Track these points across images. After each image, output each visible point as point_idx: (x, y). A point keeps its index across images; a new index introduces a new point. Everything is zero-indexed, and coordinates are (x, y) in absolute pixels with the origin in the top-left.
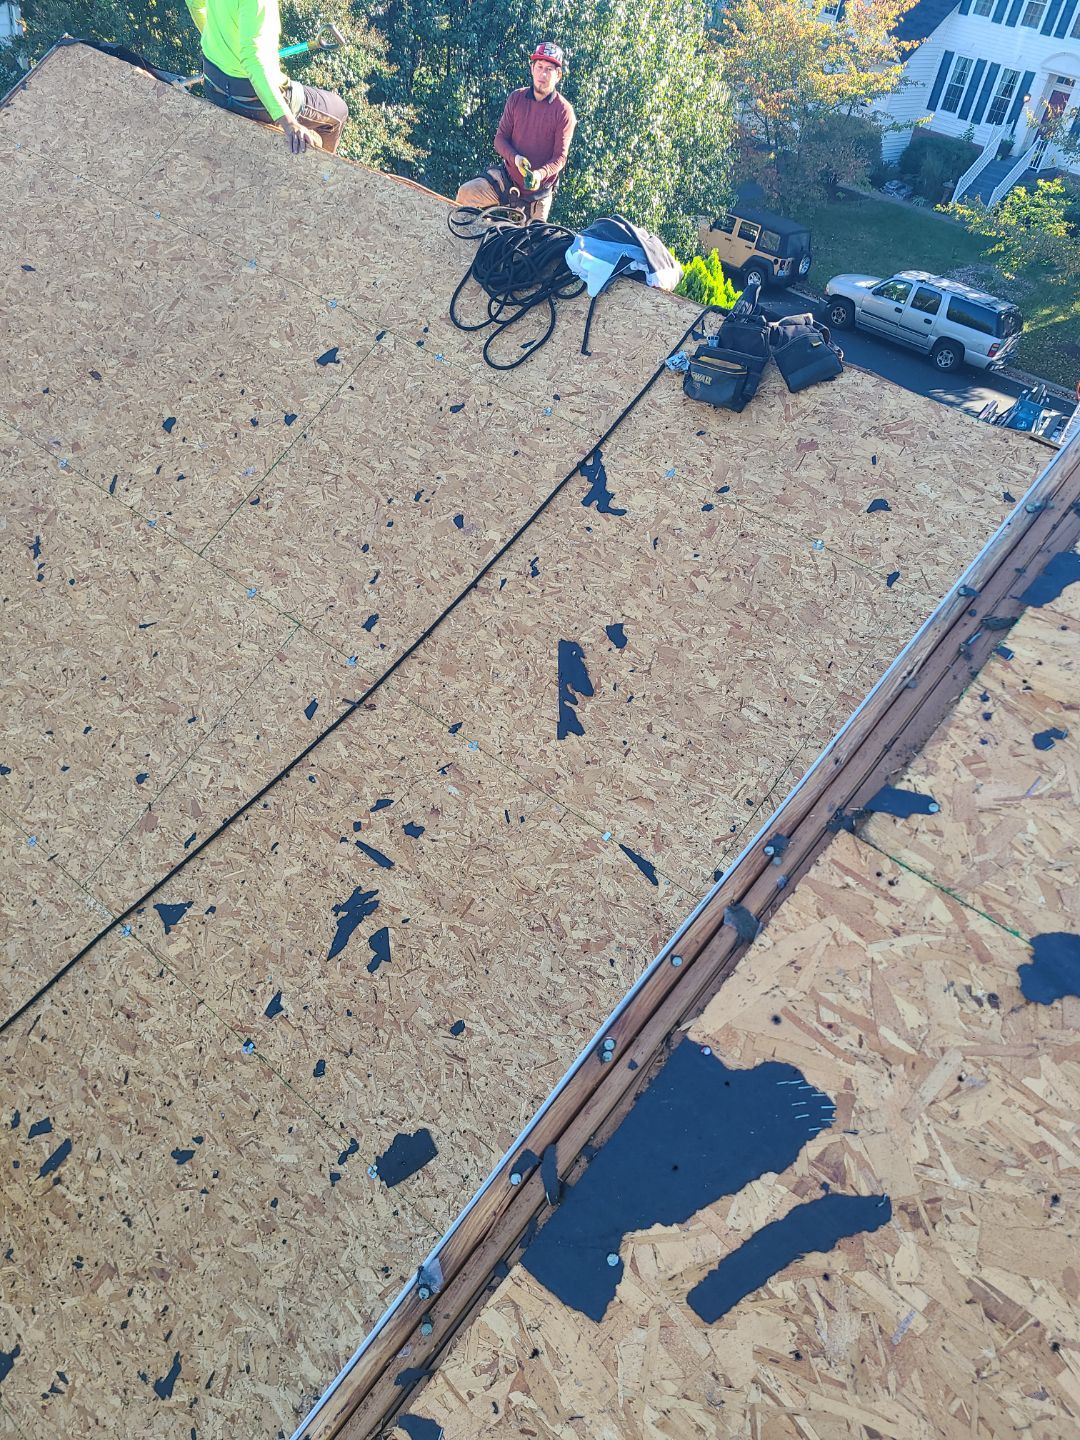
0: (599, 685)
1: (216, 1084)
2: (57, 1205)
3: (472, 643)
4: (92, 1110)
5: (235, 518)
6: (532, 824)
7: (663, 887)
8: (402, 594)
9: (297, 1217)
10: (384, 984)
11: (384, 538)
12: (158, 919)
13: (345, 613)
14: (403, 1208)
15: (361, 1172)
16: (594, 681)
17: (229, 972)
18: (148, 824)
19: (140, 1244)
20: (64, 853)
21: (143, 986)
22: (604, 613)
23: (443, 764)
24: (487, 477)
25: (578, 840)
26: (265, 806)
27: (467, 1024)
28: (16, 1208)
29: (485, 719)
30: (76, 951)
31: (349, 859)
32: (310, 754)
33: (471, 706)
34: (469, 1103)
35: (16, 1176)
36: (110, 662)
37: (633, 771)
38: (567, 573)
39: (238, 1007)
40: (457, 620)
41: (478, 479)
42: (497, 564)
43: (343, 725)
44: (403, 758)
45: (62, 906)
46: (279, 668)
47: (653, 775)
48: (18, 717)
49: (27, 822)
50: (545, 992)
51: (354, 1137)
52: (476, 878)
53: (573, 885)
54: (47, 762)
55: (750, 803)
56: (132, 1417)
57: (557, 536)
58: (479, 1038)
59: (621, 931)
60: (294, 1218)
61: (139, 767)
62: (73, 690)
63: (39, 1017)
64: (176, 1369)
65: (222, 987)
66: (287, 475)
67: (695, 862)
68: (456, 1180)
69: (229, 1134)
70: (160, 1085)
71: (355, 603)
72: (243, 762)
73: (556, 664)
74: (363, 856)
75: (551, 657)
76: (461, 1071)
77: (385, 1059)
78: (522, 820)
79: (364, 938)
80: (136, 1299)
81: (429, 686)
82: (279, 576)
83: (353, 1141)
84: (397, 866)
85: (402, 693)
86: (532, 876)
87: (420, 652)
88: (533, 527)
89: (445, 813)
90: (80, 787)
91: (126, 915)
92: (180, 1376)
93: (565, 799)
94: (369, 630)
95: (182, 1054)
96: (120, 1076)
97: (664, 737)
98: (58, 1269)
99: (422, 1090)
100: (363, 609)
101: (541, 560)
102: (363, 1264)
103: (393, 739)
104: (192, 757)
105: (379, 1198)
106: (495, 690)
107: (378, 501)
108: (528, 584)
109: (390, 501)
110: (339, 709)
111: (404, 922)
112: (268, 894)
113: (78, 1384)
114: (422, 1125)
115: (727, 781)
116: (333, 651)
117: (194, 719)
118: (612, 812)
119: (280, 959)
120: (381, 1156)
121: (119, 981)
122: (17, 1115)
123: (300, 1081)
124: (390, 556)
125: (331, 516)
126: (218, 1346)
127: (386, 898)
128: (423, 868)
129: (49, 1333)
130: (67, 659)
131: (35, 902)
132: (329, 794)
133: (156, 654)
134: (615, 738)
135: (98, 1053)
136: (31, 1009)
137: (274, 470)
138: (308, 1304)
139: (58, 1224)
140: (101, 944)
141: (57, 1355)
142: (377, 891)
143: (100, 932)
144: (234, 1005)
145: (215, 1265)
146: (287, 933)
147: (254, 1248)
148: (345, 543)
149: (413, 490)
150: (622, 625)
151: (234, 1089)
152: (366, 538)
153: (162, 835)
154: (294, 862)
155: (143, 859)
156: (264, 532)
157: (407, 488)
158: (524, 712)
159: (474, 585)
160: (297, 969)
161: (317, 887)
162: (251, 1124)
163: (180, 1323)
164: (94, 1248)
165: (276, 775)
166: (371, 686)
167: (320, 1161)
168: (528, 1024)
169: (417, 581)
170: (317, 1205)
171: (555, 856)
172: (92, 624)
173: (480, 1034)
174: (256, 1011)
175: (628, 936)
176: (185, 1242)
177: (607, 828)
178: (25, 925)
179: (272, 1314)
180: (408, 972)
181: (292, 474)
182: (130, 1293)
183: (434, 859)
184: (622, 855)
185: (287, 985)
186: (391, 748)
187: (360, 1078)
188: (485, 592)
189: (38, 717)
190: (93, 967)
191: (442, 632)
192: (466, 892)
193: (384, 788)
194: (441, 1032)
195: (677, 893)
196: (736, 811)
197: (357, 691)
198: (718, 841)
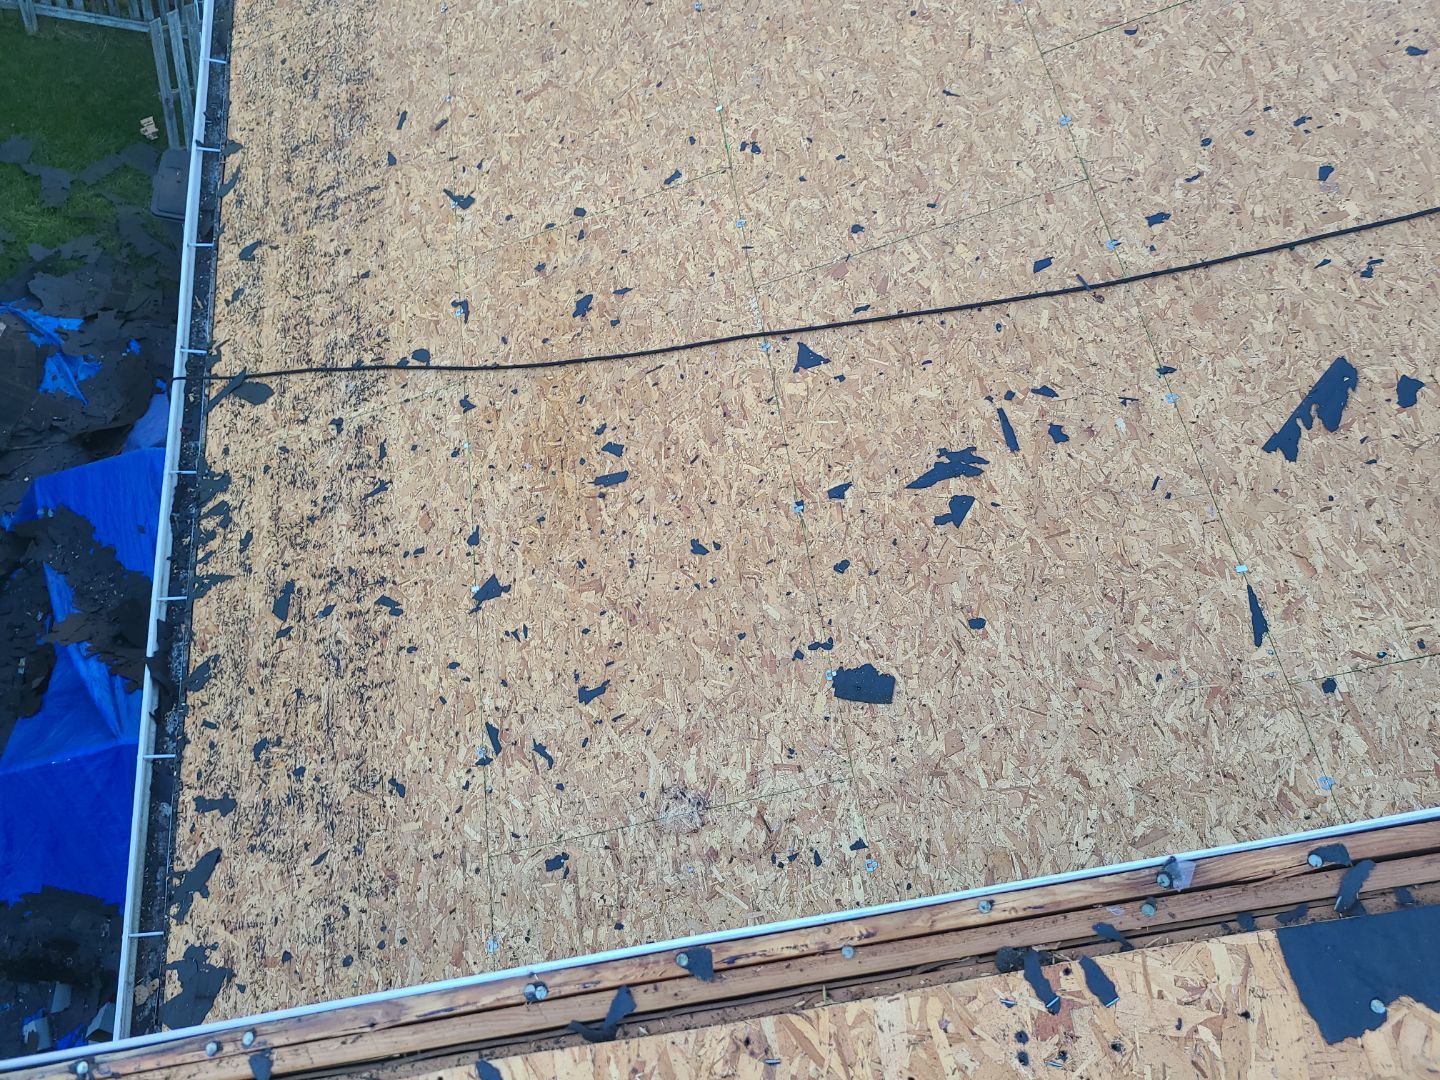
0: (1348, 427)
1: (755, 515)
2: (592, 512)
3: (1245, 300)
4: (656, 464)
5: (1100, 37)
6: (1175, 506)
7: (1262, 653)
8: (1209, 210)
9: (752, 659)
10: (939, 541)
11: (1233, 144)
12: (795, 356)
13: (1139, 194)
14: (836, 720)
15: (822, 667)
16: (1346, 417)
17: (821, 437)
18: (838, 272)
19: (630, 586)
20: (758, 250)
21: (750, 400)
22: (1411, 360)
23: (1129, 394)
24: (1393, 144)
25: (1210, 552)
26: (942, 323)
27: (987, 627)
28: (565, 492)
29: (1202, 382)
30: (719, 335)
31: (983, 418)
32: (1013, 304)
33: (1196, 360)
34: (944, 687)
35: (577, 470)
36: (898, 109)
37: (1318, 530)
38: (1403, 296)
39: (811, 470)
40: (1246, 271)
41: (1381, 141)
42: (1332, 240)
43: (1061, 298)
44: (1094, 365)
45: (730, 292)
46: (1040, 208)
47: (1336, 547)
48: (794, 109)
49: (747, 205)
50: (1076, 654)
51: (834, 638)
52: (1086, 515)
53: (1173, 586)
54: (792, 164)
55: (1421, 644)
56: (552, 695)
57: (1422, 250)
58: (989, 645)
59: (1189, 659)
60: (749, 658)
61: (861, 218)
62: (852, 114)
63: (661, 366)
64: (601, 690)
65: (809, 446)
66: (1181, 22)
67: (1315, 655)
68: (891, 735)
69: (741, 560)
70: (715, 484)
71: (1157, 190)
72: (949, 271)
73: (1317, 377)
74: (997, 424)
75: (1317, 367)
76: (955, 658)
77: (899, 600)
78: (1168, 496)
79: (949, 493)
80: (605, 621)
81: (1170, 314)
82: (1102, 119)
83: (831, 640)
84: (1020, 453)
85: (1138, 304)
86: (1139, 551)
87: (1186, 278)
88: (1403, 226)
89: (1098, 439)
90: (804, 203)
91: (772, 334)
92: (601, 696)
93: (1225, 507)
94: (1150, 225)
95: (746, 473)
96: (691, 455)
97: (1378, 522)
98: (566, 557)
99: (913, 647)
100: (1159, 200)
101: (1384, 264)
102: (777, 732)
103: (1098, 341)
104: (910, 239)
105: (821, 698)
106: (1233, 361)
107: (1254, 101)
108: (1350, 281)
109: (1267, 109)
110: (1069, 281)
111: (993, 504)
112: (895, 398)
113: (532, 643)
114: (893, 672)
115: (1413, 608)
116: (1102, 223)
117: (933, 206)
118: (1265, 551)
119: (870, 458)
120: (845, 669)
121: (735, 383)
122: (604, 426)
123: (820, 562)
124: (1225, 165)
125: (1195, 90)
126: (639, 699)
127: (992, 474)
128: (1043, 472)
129: (535, 594)
130: (864, 83)
131: (712, 274)
132: (1004, 350)
133: (940, 126)
134: (1323, 487)
135: (686, 426)
136: (660, 355)
137: (1173, 9)
138: (719, 726)
139: (585, 526)
140: (740, 344)
141: (531, 613)
142: (988, 462)
143: (746, 333)
144: (808, 466)
145: (672, 643)
146: (888, 441)
147: (707, 656)
148: (1188, 125)
149: (1300, 112)
150: (1422, 385)
151: (766, 529)
152: (1213, 133)
153: (842, 288)
154: (935, 387)
155: (815, 298)
156: (1117, 66)
157: (1295, 105)
158: (1249, 401)
159: (1291, 246)
160: (877, 476)
161: (938, 422)
162: (762, 566)
163: (622, 663)
164: (599, 563)
165: (970, 302)
166: (1113, 279)
167: (796, 634)
168: (1041, 667)
169: (1234, 206)
170: (772, 664)
171: (1175, 550)
172: (904, 64)
173: (993, 642)
174: (823, 483)
175: (1192, 667)
176: (662, 611)
177: (1248, 561)
178: (695, 287)
179: (689, 711)
180: (967, 547)
181: (1187, 25)
182: (602, 613)
183: (1058, 469)
184: (1244, 596)
185: (860, 483)
186: (1090, 348)
187: (868, 597)
188: (1299, 260)
189: (809, 119)
190: (724, 357)
191: (1222, 272)
192: (1066, 520)
193: (1058, 379)
194: (960, 616)
195: (1273, 668)
196: (1399, 642)
197: (1097, 275)
198: (1356, 655)
